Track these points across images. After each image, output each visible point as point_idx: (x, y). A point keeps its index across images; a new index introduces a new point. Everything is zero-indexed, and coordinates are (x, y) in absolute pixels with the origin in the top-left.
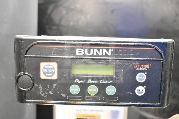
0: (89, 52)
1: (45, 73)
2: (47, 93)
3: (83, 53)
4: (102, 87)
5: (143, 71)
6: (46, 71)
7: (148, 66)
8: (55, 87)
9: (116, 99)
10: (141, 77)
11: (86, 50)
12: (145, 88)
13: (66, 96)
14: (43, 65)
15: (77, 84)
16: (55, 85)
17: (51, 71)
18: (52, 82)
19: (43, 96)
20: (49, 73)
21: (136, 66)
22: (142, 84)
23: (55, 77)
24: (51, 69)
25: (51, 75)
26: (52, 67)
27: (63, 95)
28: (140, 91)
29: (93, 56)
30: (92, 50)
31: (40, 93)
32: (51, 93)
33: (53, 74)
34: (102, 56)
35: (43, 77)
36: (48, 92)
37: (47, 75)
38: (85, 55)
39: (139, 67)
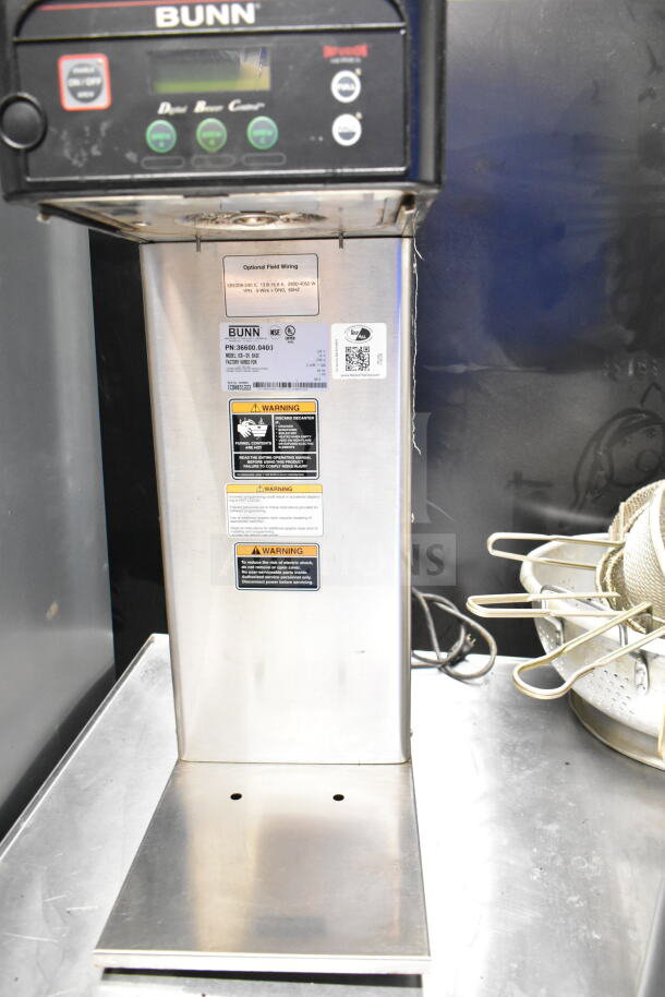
0: (192, 16)
1: (74, 91)
2: (84, 154)
3: (175, 22)
4: (236, 124)
5: (351, 67)
6: (76, 82)
7: (363, 50)
8: (107, 131)
9: (280, 159)
10: (346, 85)
11: (185, 10)
12: (361, 121)
13: (139, 159)
14: (68, 65)
15: (166, 117)
16: (104, 126)
17: (91, 82)
18: (95, 116)
19: (75, 162)
20: (85, 88)
21: (329, 51)
22: (349, 109)
23: (103, 102)
24: (91, 75)
25: (91, 94)
26: (92, 70)
27: (131, 156)
28: (347, 128)
29: (204, 25)
30: (199, 10)
31: (67, 153)
32: (95, 151)
33: (97, 90)
34: (231, 25)
35: (70, 103)
36: (88, 148)
37: (81, 95)
38: (181, 25)
39: (338, 56)
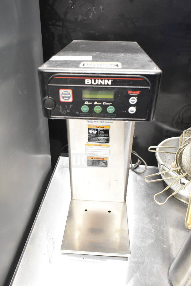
0: (95, 82)
1: (63, 97)
2: (65, 112)
3: (90, 83)
4: (104, 108)
5: (135, 96)
6: (64, 95)
7: (138, 92)
8: (71, 107)
9: (115, 115)
10: (133, 100)
11: (93, 80)
12: (136, 108)
13: (79, 113)
14: (61, 91)
15: (86, 105)
16: (71, 106)
17: (67, 96)
18: (68, 103)
19: (63, 113)
20: (66, 97)
21: (130, 92)
22: (134, 105)
23: (71, 100)
24: (68, 94)
25: (68, 98)
26: (68, 93)
27: (77, 113)
28: (132, 110)
29: (98, 84)
30: (97, 80)
31: (61, 111)
32: (68, 111)
33: (69, 98)
34: (105, 85)
35: (62, 100)
36: (66, 110)
37: (65, 98)
38: (91, 84)
39: (132, 93)
